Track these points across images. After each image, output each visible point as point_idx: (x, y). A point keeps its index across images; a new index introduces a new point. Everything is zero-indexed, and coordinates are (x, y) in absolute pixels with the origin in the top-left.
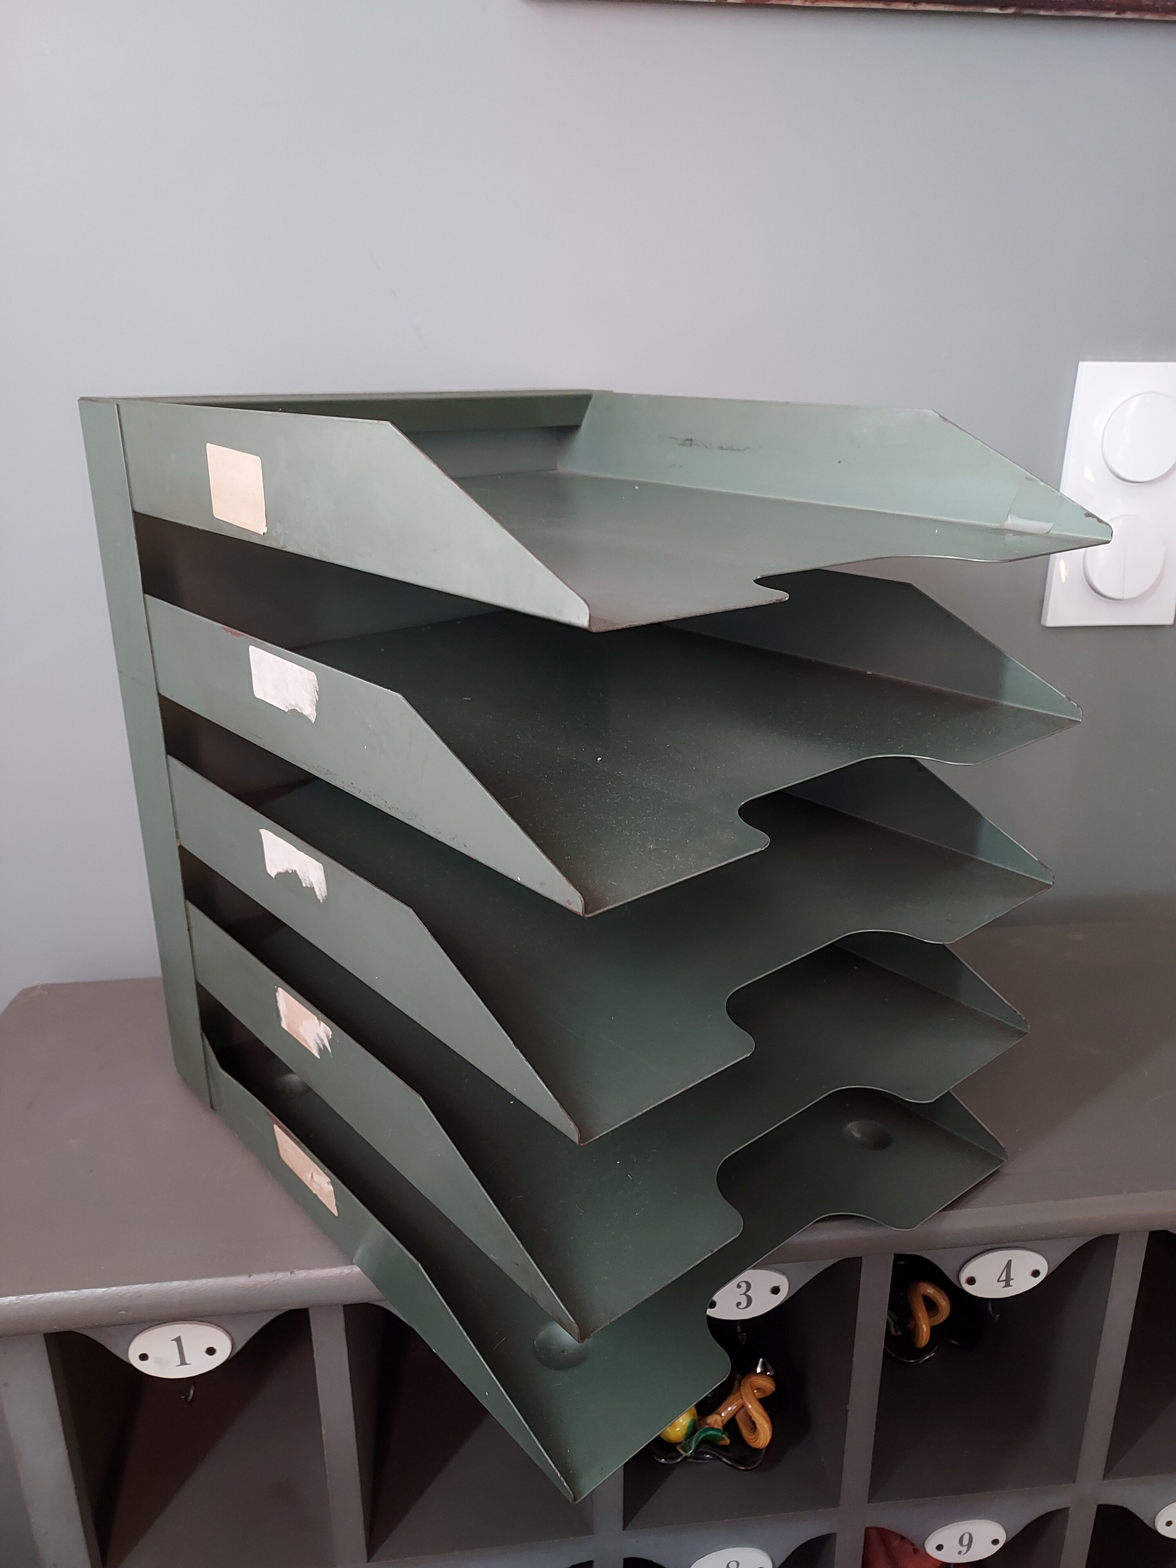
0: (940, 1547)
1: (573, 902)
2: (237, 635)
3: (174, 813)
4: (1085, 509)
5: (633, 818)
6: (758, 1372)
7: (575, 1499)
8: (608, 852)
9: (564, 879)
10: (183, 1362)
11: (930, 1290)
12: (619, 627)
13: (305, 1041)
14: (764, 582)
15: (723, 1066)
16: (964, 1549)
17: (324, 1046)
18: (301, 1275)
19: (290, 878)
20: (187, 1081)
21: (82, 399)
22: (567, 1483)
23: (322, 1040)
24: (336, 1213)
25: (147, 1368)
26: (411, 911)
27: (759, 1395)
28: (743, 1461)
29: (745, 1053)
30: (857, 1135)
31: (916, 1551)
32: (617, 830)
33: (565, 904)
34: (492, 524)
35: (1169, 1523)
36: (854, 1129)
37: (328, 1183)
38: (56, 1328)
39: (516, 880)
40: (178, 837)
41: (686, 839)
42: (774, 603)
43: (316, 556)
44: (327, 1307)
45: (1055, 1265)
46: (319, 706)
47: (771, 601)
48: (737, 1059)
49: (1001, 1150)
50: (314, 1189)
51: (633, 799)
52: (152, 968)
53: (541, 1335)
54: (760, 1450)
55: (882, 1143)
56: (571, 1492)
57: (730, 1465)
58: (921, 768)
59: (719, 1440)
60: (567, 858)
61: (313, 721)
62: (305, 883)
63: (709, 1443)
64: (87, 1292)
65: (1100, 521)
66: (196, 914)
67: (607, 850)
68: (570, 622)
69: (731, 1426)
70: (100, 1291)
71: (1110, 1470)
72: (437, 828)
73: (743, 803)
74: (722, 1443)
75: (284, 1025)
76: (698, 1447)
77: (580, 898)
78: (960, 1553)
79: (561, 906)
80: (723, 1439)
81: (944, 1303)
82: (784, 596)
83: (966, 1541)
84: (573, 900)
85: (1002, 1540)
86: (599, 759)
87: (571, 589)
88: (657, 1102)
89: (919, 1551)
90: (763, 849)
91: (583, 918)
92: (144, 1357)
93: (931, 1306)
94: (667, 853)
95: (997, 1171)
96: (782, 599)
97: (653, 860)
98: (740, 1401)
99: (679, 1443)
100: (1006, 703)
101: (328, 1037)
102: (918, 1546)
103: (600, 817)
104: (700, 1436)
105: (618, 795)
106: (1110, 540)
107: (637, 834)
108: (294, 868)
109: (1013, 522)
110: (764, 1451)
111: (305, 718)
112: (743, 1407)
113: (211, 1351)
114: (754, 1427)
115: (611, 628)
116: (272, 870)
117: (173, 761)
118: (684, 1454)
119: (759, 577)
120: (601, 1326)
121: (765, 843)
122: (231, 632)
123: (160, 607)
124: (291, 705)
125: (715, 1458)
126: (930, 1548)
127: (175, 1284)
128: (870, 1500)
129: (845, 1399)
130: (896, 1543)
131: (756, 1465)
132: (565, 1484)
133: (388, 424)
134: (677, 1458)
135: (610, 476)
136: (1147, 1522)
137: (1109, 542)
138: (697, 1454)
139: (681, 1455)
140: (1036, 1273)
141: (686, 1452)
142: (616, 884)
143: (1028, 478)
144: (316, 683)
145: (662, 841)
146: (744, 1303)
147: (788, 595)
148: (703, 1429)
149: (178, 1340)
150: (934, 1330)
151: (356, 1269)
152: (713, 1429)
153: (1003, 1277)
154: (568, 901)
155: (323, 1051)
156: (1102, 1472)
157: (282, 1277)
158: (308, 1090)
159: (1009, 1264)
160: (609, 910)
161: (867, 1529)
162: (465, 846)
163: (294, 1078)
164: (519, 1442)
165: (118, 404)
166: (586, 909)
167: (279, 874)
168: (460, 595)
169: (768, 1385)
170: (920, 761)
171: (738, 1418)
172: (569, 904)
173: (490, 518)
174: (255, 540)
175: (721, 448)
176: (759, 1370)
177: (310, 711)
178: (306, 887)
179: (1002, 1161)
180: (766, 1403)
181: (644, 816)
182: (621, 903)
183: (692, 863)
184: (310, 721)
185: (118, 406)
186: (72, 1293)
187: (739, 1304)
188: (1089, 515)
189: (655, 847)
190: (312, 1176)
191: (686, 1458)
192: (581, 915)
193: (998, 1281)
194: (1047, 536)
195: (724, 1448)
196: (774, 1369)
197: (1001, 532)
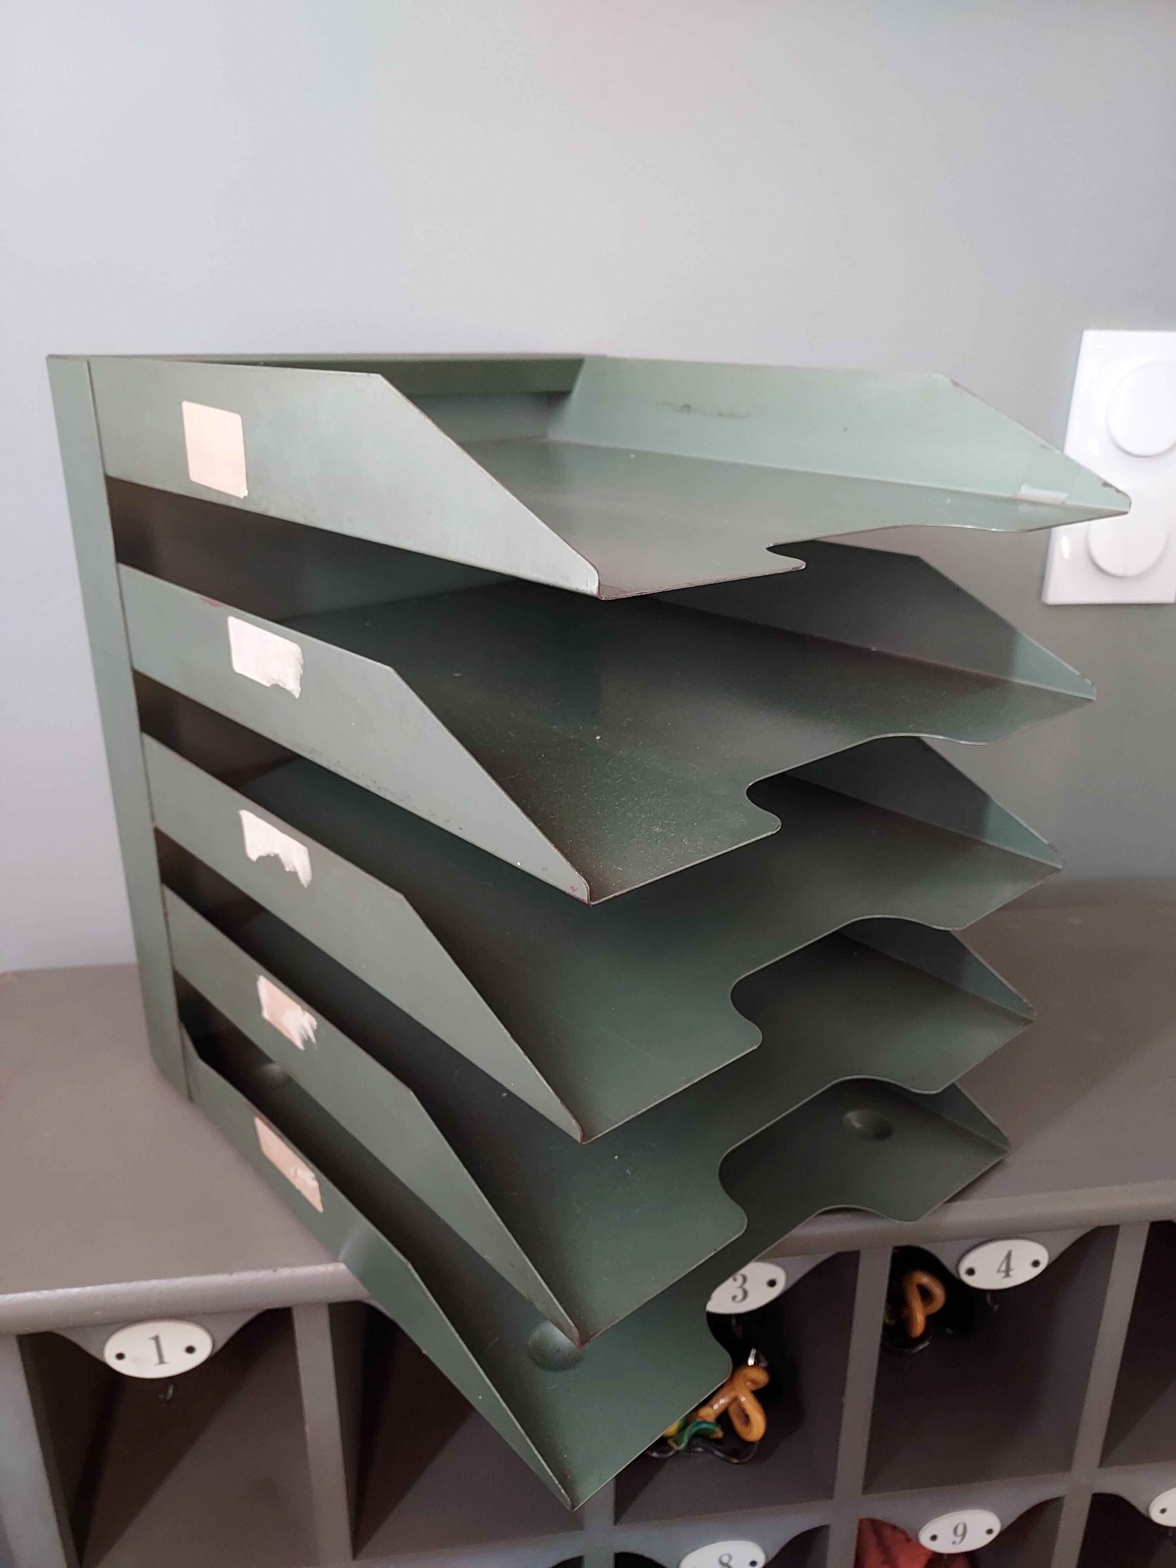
0: (934, 1538)
1: (577, 889)
2: (214, 605)
3: (149, 794)
4: (1101, 479)
5: (636, 799)
6: (750, 1364)
7: (573, 1507)
8: (611, 835)
9: (567, 865)
10: (161, 1361)
11: (925, 1279)
12: (630, 595)
13: (288, 1031)
14: (777, 549)
15: (729, 1060)
16: (958, 1539)
17: (309, 1037)
18: (285, 1273)
19: (272, 862)
20: (164, 1071)
21: (51, 357)
22: (565, 1491)
23: (306, 1031)
24: (320, 1208)
25: (123, 1367)
26: (401, 897)
27: (753, 1387)
28: (735, 1454)
29: (752, 1045)
30: (857, 1125)
31: (908, 1540)
32: (621, 812)
33: (568, 891)
34: (492, 484)
35: (1163, 1511)
36: (854, 1119)
37: (313, 1179)
38: (29, 1329)
39: (516, 866)
40: (153, 818)
41: (693, 822)
42: (791, 572)
43: (300, 519)
44: (311, 1306)
45: (1056, 1255)
46: (303, 681)
47: (788, 569)
48: (743, 1051)
49: (1005, 1140)
50: (298, 1184)
51: (635, 780)
52: (127, 954)
53: (536, 1335)
54: (751, 1444)
55: (882, 1133)
56: (569, 1499)
57: (722, 1459)
58: (927, 749)
59: (712, 1434)
60: (568, 842)
61: (297, 696)
62: (289, 868)
63: (702, 1436)
64: (60, 1292)
65: (1118, 491)
66: (172, 898)
67: (610, 833)
68: (578, 589)
69: (724, 1418)
70: (75, 1291)
71: (1106, 1458)
72: (430, 810)
73: (751, 784)
74: (714, 1436)
75: (266, 1015)
76: (690, 1440)
77: (584, 883)
78: (954, 1543)
79: (564, 893)
80: (715, 1432)
81: (938, 1292)
82: (800, 564)
83: (960, 1531)
84: (579, 888)
85: (997, 1530)
86: (598, 738)
87: (578, 553)
88: (662, 1097)
89: (911, 1540)
90: (774, 832)
91: (588, 905)
92: (120, 1356)
93: (926, 1294)
94: (674, 836)
95: (1000, 1163)
96: (798, 568)
97: (660, 844)
98: (733, 1394)
99: (671, 1437)
100: (1018, 681)
101: (312, 1027)
102: (911, 1536)
103: (602, 798)
104: (692, 1429)
105: (620, 775)
106: (1127, 511)
107: (641, 816)
108: (277, 851)
109: (1026, 492)
110: (756, 1446)
111: (288, 693)
112: (736, 1399)
113: (190, 1350)
114: (747, 1419)
115: (621, 596)
116: (253, 854)
117: (149, 741)
118: (676, 1448)
119: (771, 545)
120: (600, 1331)
121: (777, 826)
122: (210, 603)
123: (134, 577)
124: (273, 679)
125: (706, 1450)
126: (924, 1539)
127: (154, 1283)
128: (864, 1493)
129: (841, 1391)
130: (888, 1533)
131: (748, 1458)
132: (563, 1491)
133: (379, 376)
134: (669, 1451)
135: (604, 444)
136: (1141, 1509)
137: (1125, 513)
138: (690, 1446)
139: (672, 1449)
140: (1036, 1264)
141: (678, 1445)
142: (621, 869)
143: (1043, 446)
144: (300, 656)
145: (668, 824)
146: (740, 1295)
147: (805, 563)
148: (695, 1423)
149: (156, 1339)
150: (929, 1319)
151: (342, 1267)
152: (705, 1422)
153: (1003, 1268)
154: (572, 888)
155: (307, 1042)
156: (1097, 1460)
157: (264, 1275)
158: (289, 1080)
159: (1009, 1256)
160: (615, 897)
161: (861, 1521)
162: (461, 829)
163: (275, 1069)
164: (515, 1448)
165: (88, 361)
166: (592, 897)
167: (261, 858)
168: (456, 561)
169: (761, 1377)
170: (924, 739)
171: (732, 1412)
172: (574, 891)
173: (490, 477)
174: (234, 504)
175: (721, 415)
176: (751, 1362)
177: (293, 686)
178: (289, 872)
179: (1005, 1152)
180: (759, 1394)
181: (648, 798)
182: (627, 890)
183: (701, 847)
184: (292, 696)
185: (88, 363)
186: (45, 1294)
187: (734, 1298)
188: (1106, 484)
189: (661, 830)
190: (296, 1172)
191: (678, 1452)
192: (587, 902)
193: (999, 1271)
194: (1062, 506)
195: (717, 1441)
196: (767, 1360)
197: (1014, 502)
